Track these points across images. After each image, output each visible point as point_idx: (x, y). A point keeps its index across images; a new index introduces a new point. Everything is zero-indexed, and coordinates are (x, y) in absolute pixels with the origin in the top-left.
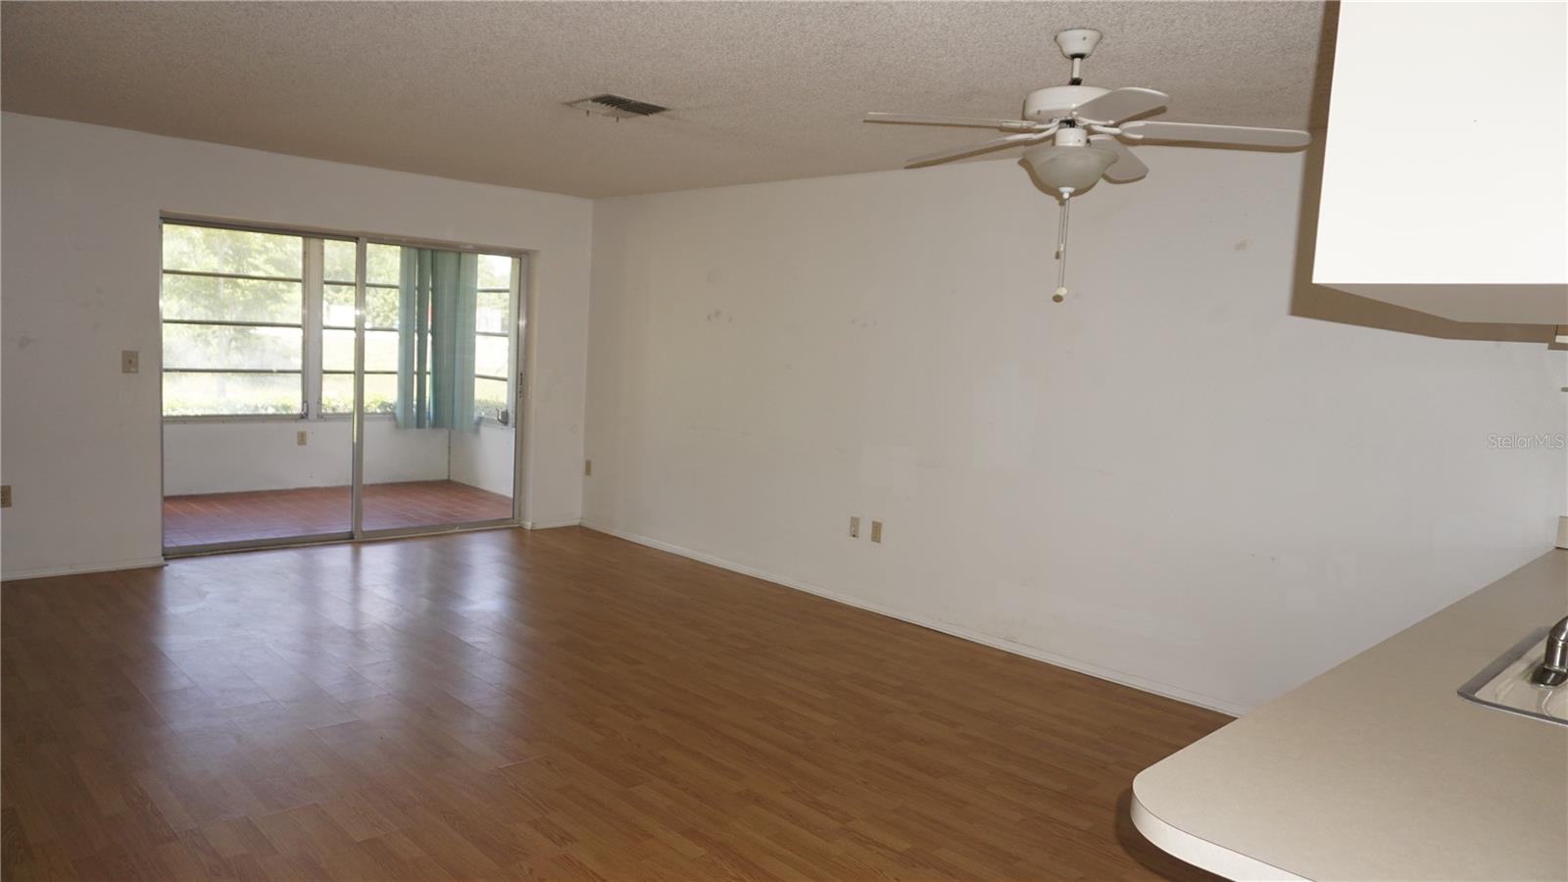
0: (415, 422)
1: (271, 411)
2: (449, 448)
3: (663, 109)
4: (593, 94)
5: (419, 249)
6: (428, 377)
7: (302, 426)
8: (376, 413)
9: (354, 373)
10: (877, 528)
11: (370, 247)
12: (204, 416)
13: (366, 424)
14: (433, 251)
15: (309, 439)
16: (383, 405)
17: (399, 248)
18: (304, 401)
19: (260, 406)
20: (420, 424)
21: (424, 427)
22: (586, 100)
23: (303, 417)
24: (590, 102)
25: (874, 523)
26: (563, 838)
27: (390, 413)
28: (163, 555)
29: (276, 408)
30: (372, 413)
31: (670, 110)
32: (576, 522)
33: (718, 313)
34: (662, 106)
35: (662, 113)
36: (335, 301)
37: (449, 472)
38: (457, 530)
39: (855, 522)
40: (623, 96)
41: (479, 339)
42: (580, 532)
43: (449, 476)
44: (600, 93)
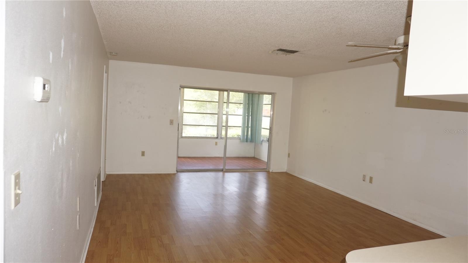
0: (245, 141)
1: (210, 136)
2: (255, 148)
3: (298, 51)
4: (276, 49)
5: (248, 94)
6: (249, 128)
7: (216, 140)
8: (236, 138)
9: (225, 126)
10: (371, 179)
11: (231, 93)
12: (193, 137)
13: (228, 140)
14: (252, 94)
15: (218, 144)
16: (238, 136)
17: (243, 93)
18: (217, 134)
19: (207, 135)
20: (247, 141)
21: (248, 142)
22: (275, 50)
23: (217, 138)
24: (276, 51)
25: (370, 177)
26: (246, 255)
27: (240, 138)
28: (176, 171)
29: (211, 135)
30: (235, 138)
31: (300, 51)
32: (285, 171)
33: (326, 110)
34: (297, 50)
35: (297, 52)
36: (239, 108)
37: (254, 155)
38: (251, 170)
39: (364, 176)
40: (285, 49)
41: (263, 118)
42: (286, 174)
43: (254, 156)
44: (278, 48)
